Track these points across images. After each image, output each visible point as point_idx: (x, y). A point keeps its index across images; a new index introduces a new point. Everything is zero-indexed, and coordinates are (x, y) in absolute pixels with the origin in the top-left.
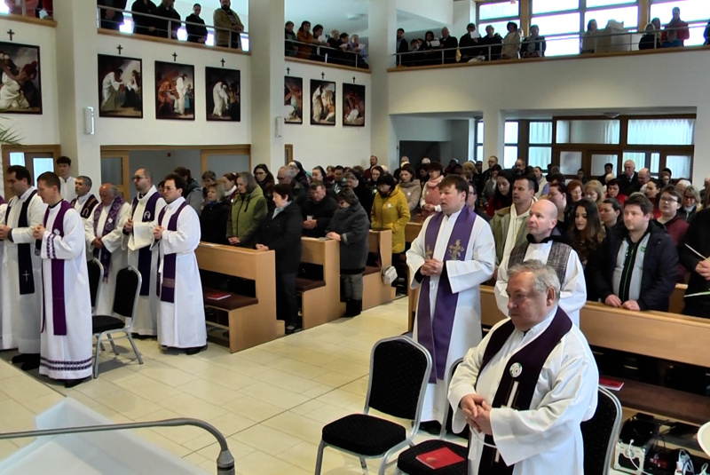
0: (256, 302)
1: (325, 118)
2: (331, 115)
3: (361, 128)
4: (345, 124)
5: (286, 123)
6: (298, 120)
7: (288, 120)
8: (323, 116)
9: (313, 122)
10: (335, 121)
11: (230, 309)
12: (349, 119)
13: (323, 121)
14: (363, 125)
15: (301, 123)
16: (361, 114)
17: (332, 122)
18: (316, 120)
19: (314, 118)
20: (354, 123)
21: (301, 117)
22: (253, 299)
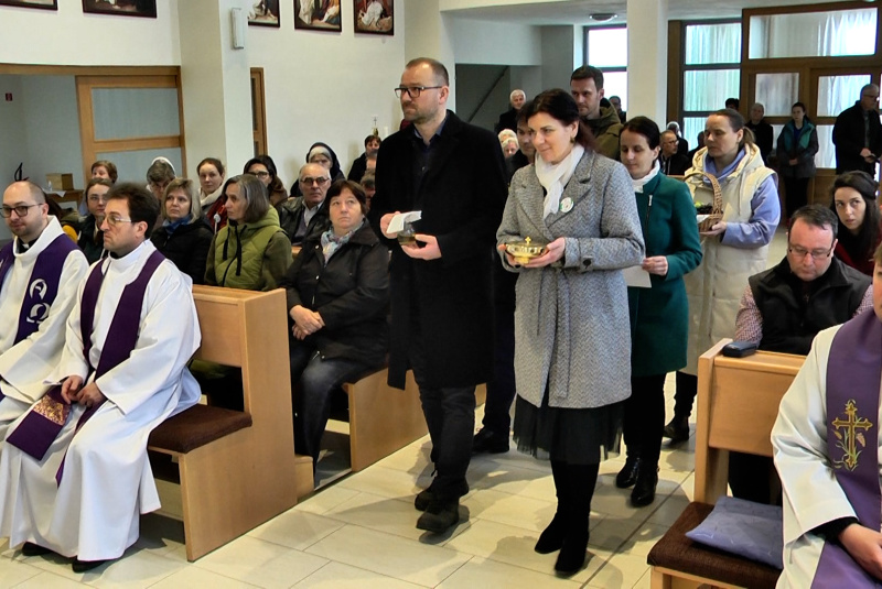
0: (247, 422)
1: (321, 17)
2: (332, 11)
3: (388, 38)
4: (360, 29)
5: (250, 24)
6: (271, 19)
7: (252, 20)
8: (318, 13)
9: (299, 25)
10: (340, 25)
11: (183, 450)
12: (365, 19)
13: (317, 23)
14: (391, 32)
15: (278, 26)
16: (387, 11)
17: (335, 26)
18: (306, 19)
19: (301, 15)
20: (374, 27)
21: (277, 14)
22: (240, 416)
